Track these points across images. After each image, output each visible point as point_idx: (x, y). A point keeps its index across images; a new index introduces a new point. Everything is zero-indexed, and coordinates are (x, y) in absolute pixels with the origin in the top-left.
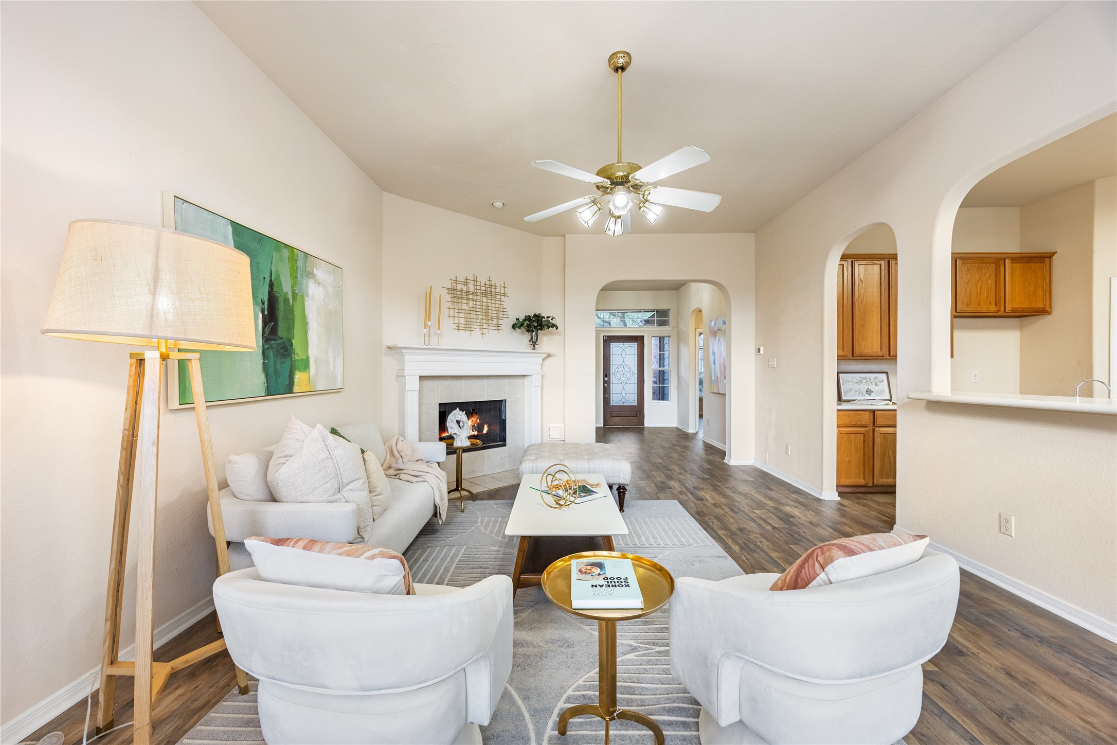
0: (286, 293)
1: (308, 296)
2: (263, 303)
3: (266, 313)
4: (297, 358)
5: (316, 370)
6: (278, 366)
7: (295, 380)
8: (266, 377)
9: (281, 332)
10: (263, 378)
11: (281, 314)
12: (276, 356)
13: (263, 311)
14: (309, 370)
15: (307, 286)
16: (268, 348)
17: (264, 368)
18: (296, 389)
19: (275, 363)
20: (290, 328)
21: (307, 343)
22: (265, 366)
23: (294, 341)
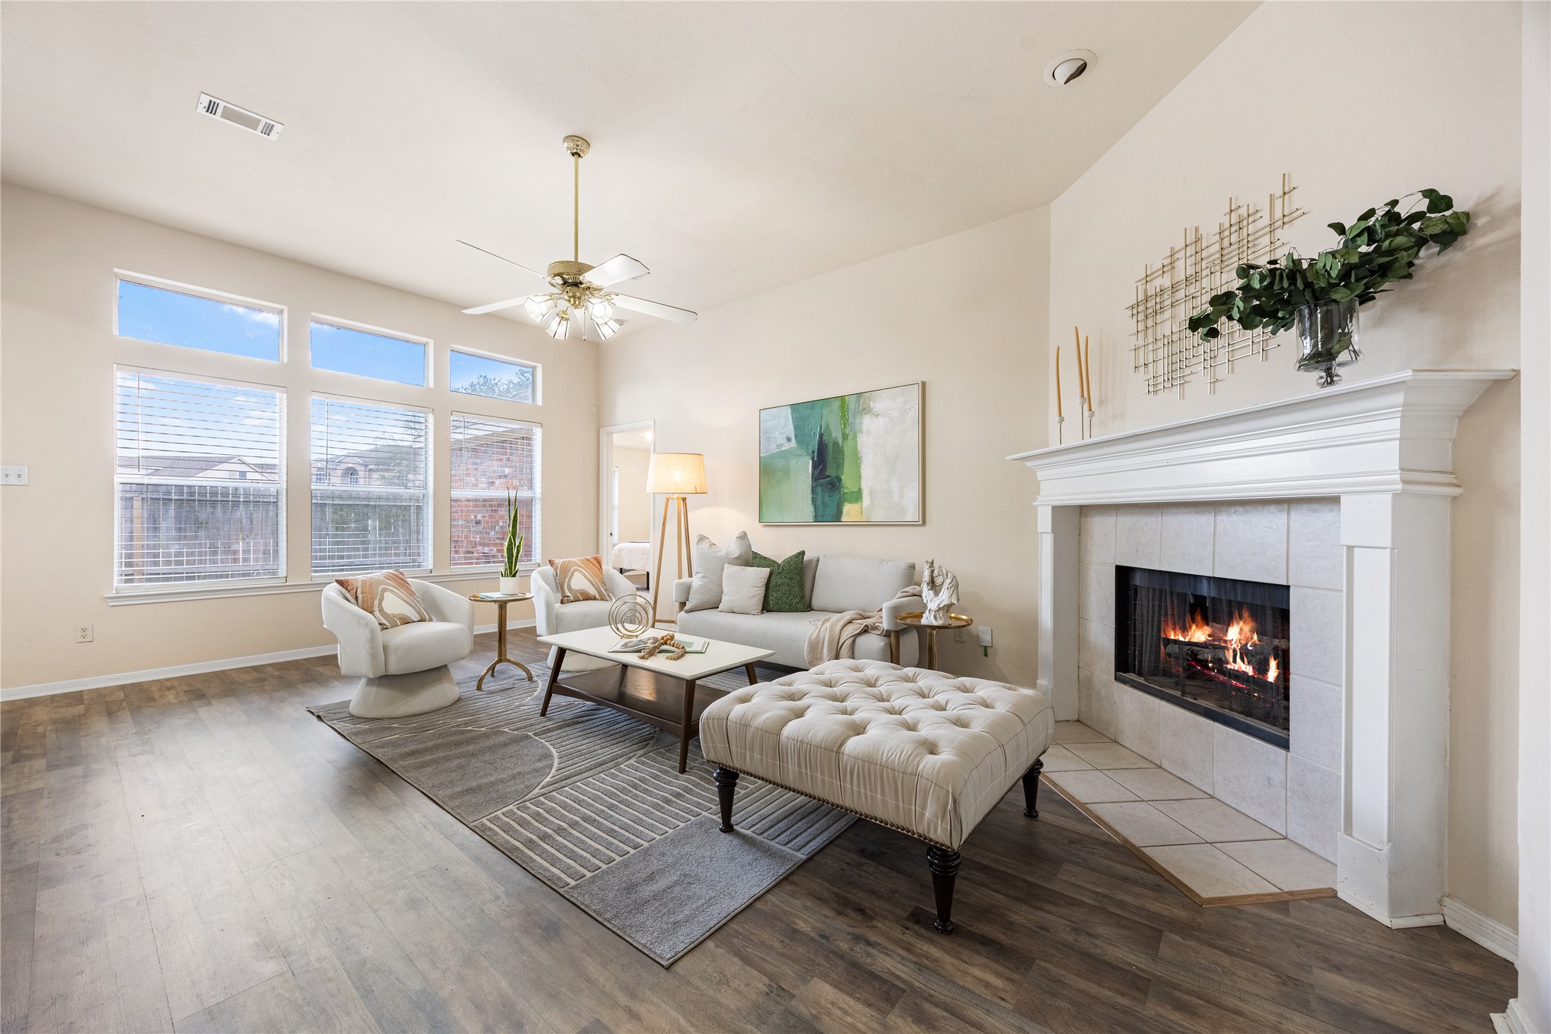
0: (836, 438)
1: (862, 432)
2: (813, 452)
3: (816, 459)
4: (846, 491)
5: (872, 501)
6: (826, 499)
7: (844, 510)
8: (815, 507)
9: (831, 471)
10: (811, 508)
11: (830, 457)
12: (823, 491)
13: (813, 459)
14: (861, 501)
15: (862, 423)
16: (816, 486)
17: (812, 501)
18: (844, 518)
19: (823, 497)
20: (839, 466)
21: (860, 477)
22: (814, 500)
23: (843, 477)
